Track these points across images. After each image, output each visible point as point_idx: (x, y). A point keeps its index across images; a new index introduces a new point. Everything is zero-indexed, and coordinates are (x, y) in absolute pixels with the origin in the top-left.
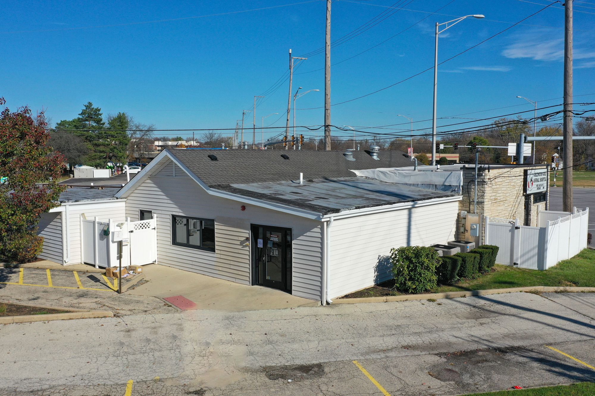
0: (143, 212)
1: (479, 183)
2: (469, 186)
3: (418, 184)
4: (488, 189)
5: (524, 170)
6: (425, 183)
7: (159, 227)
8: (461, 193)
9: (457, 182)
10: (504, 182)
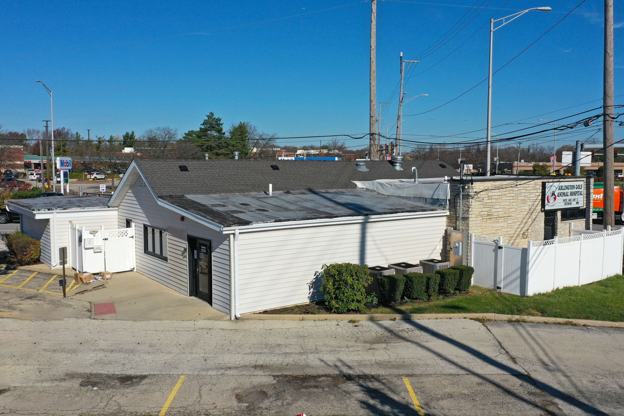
0: (128, 221)
1: (464, 197)
2: (455, 200)
3: (410, 197)
4: (474, 204)
5: (543, 183)
6: (417, 196)
7: (137, 235)
8: (448, 207)
9: (444, 195)
10: (505, 196)
